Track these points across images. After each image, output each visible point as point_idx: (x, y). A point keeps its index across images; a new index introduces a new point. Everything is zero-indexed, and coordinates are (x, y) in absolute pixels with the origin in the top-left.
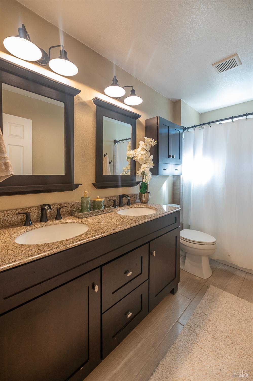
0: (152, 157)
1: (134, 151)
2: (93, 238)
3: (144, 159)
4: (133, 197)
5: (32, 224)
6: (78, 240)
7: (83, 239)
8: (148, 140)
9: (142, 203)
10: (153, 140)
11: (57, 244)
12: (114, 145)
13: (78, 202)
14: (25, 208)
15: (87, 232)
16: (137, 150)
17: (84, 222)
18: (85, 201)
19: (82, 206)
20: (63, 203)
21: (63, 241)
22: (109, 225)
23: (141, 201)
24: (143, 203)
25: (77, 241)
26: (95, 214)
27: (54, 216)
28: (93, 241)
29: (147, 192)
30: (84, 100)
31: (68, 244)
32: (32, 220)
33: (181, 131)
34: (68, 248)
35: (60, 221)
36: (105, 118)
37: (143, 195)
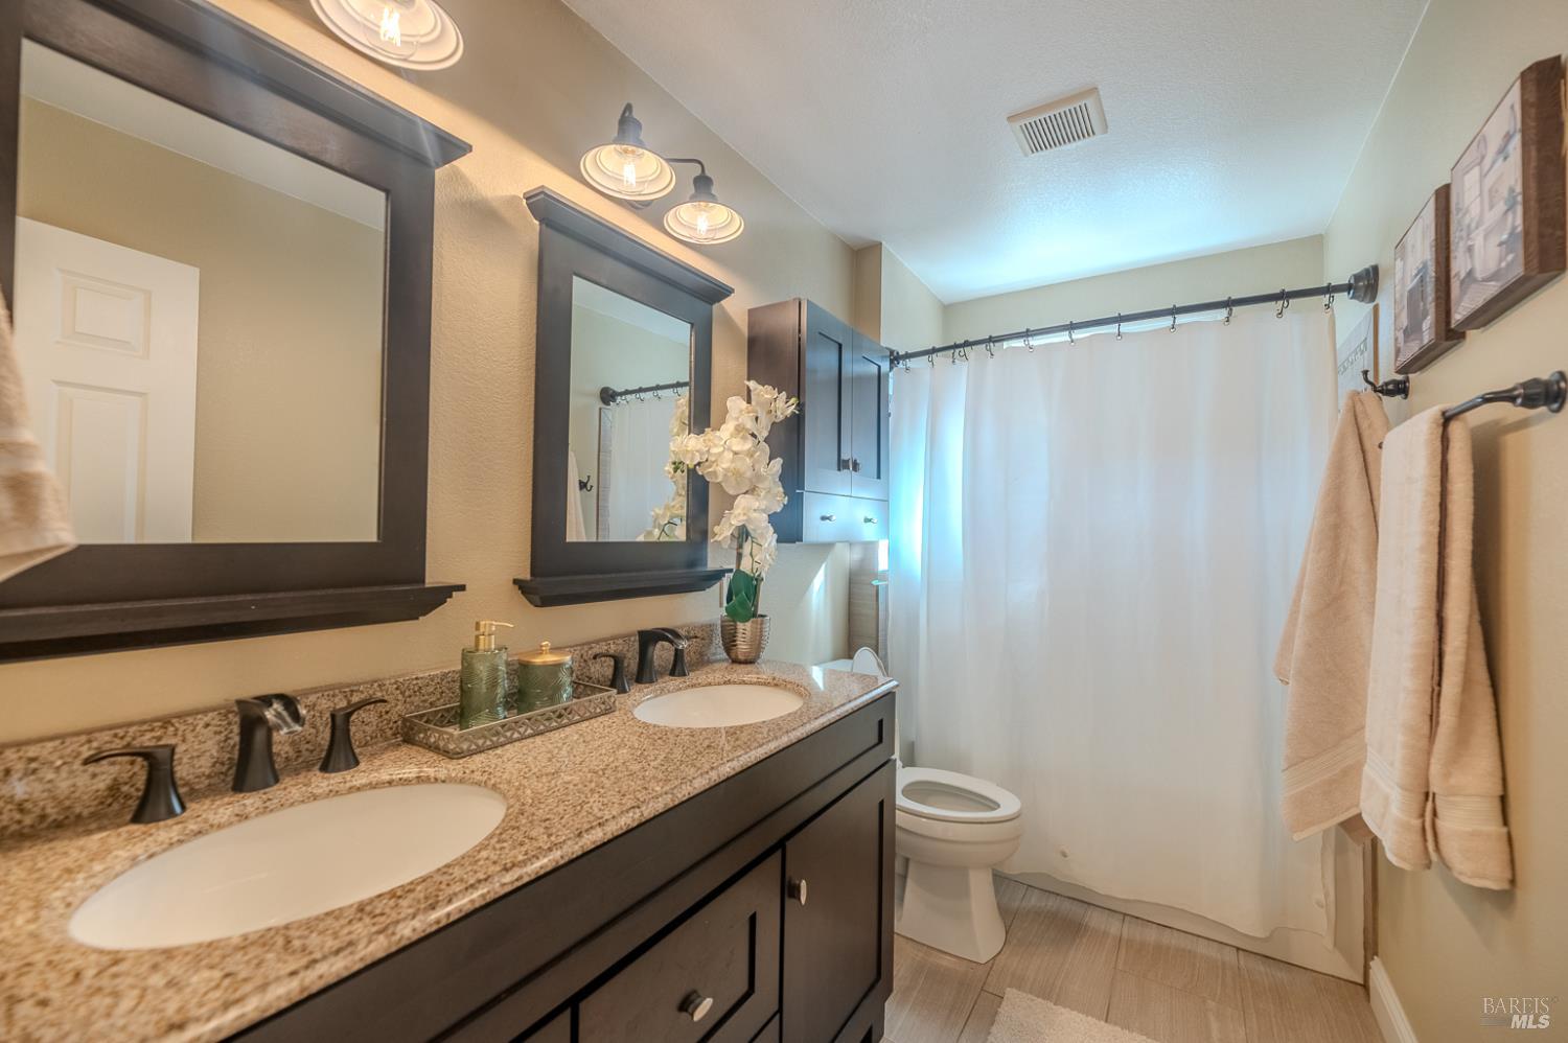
0: (778, 463)
1: (701, 438)
2: (537, 864)
3: (744, 473)
4: (696, 637)
5: (183, 808)
6: (457, 889)
7: (486, 880)
8: (764, 392)
9: (736, 661)
10: (784, 395)
11: (342, 927)
12: (600, 409)
13: (445, 675)
14: (143, 722)
15: (499, 835)
16: (718, 433)
17: (477, 776)
18: (482, 670)
19: (465, 692)
20: (367, 683)
21: (371, 901)
22: (607, 783)
23: (728, 654)
24: (740, 662)
25: (455, 894)
26: (529, 731)
27: (312, 751)
28: (539, 878)
29: (754, 615)
30: (484, 194)
31: (405, 919)
32: (184, 785)
33: (885, 366)
34: (404, 943)
35: (348, 778)
36: (578, 283)
37: (740, 626)
